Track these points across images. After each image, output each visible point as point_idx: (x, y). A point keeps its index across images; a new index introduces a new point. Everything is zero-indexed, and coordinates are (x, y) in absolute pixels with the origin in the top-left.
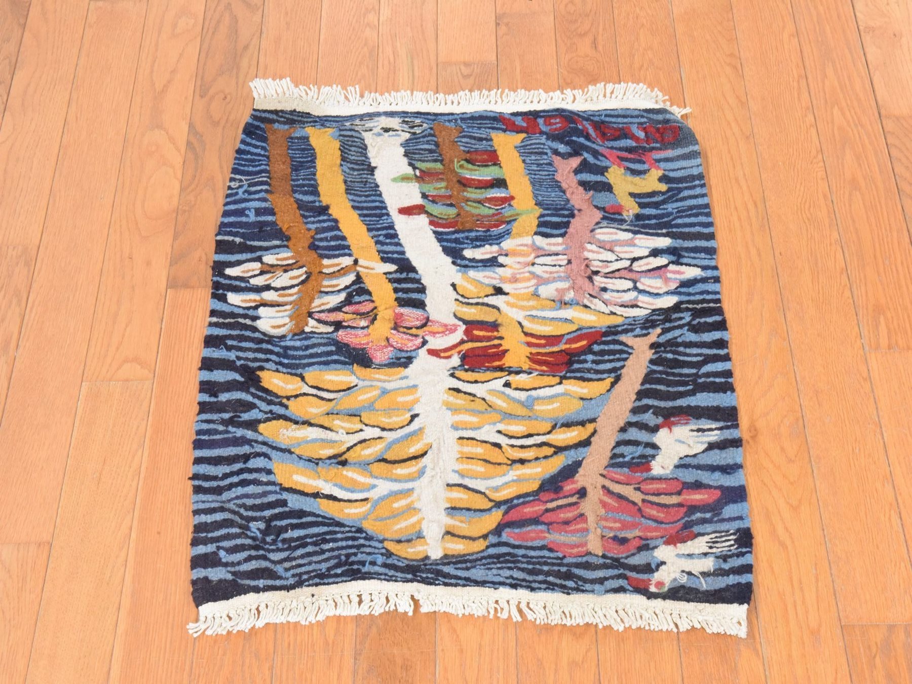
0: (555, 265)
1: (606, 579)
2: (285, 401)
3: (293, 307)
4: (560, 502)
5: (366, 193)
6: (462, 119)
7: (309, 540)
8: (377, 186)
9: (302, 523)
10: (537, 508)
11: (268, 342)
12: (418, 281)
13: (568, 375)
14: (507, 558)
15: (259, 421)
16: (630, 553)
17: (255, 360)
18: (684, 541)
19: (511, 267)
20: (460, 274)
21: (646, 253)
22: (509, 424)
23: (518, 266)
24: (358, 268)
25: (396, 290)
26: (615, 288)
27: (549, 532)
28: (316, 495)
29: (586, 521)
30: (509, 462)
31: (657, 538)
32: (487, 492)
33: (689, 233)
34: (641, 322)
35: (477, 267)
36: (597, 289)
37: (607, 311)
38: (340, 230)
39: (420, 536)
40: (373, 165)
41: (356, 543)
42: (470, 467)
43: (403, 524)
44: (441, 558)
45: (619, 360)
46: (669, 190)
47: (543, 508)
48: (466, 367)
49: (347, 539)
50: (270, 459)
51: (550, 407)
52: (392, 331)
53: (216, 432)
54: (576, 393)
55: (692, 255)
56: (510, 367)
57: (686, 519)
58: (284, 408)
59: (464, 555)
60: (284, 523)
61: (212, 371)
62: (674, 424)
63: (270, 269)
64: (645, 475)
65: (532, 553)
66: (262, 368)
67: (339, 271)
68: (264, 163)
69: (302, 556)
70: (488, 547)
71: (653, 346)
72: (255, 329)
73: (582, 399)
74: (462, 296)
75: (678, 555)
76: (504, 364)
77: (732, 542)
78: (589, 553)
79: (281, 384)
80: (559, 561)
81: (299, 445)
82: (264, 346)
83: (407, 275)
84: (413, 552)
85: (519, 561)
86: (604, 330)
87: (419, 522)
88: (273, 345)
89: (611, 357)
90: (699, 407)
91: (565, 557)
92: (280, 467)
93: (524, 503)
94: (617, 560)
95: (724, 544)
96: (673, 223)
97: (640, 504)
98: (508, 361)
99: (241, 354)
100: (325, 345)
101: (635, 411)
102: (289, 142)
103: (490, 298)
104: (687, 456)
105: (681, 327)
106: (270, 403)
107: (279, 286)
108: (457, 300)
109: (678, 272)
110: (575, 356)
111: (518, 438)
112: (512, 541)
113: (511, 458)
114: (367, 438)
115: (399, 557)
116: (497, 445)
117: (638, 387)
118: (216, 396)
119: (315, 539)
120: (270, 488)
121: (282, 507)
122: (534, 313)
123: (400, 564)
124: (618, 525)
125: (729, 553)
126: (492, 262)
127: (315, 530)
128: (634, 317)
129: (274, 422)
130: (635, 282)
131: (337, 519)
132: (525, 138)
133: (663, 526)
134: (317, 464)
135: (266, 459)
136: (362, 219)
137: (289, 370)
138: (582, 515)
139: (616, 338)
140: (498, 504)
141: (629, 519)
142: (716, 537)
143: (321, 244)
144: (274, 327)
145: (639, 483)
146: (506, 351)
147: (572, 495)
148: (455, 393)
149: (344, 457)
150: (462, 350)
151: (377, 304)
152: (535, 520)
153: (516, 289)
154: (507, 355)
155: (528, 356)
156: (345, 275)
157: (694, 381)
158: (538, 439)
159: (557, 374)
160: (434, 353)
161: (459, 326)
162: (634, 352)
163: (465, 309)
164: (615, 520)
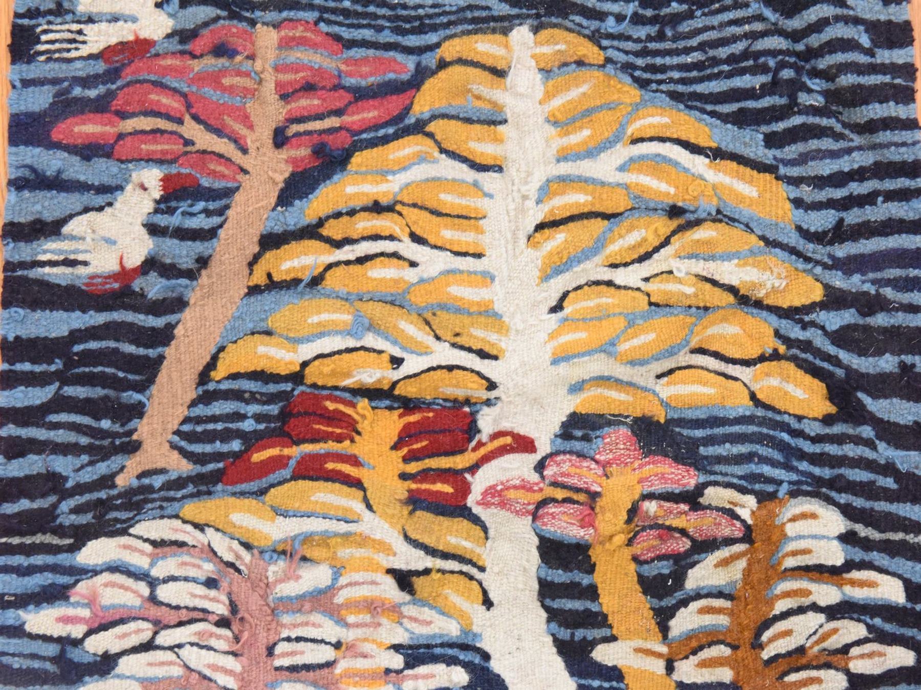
0: (299, 639)
2: (782, 349)
3: (779, 564)
4: (317, 125)
7: (726, 68)
9: (738, 101)
10: (356, 118)
11: (819, 481)
12: (553, 615)
13: (288, 387)
14: (408, 26)
15: (822, 306)
16: (212, 27)
17: (839, 440)
18: (123, 46)
19: (380, 645)
20: (475, 629)
22: (396, 282)
23: (367, 647)
24: (664, 649)
25: (592, 592)
26: (191, 585)
27: (340, 71)
28: (717, 154)
29: (279, 85)
30: (398, 207)
31: (165, 55)
32: (436, 154)
34: (150, 506)
35: (442, 645)
36: (224, 584)
37: (210, 531)
39: (546, 72)
41: (649, 60)
42: (464, 202)
43: (574, 93)
44: (511, 29)
45: (198, 420)
47: (347, 119)
48: (467, 409)
49: (663, 69)
50: (799, 228)
51: (325, 317)
52: (599, 489)
53: (894, 283)
54: (278, 345)
55: (36, 664)
56: (390, 408)
57: (114, 87)
58: (782, 332)
59: (476, 32)
60: (766, 102)
62: (115, 277)
63: (829, 658)
64: (174, 169)
65: (367, 34)
66: (828, 420)
67: (701, 648)
69: (735, 39)
70: (438, 45)
71: (133, 448)
72: (847, 511)
73: (268, 333)
74: (471, 578)
75: (134, 20)
76: (401, 416)
77: (44, 38)
78: (276, 26)
79: (790, 388)
80: (326, 16)
81: (751, 252)
82: (826, 473)
83: (573, 635)
84: (559, 42)
85: (388, 19)
86: (220, 487)
87: (549, 96)
88: (810, 475)
89: (211, 426)
90: (66, 310)
91: (316, 23)
92: (780, 212)
93: (376, 127)
94: (234, 15)
95: (57, 36)
97: (187, 118)
98: (392, 423)
99: (868, 454)
100: (720, 460)
101: (179, 304)
103: (421, 568)
104: (100, 209)
105: (81, 489)
106: (807, 346)
107: (811, 614)
108: (482, 569)
109: (66, 620)
110: (275, 429)
111: (382, 254)
112: (400, 57)
113: (396, 216)
114: (637, 265)
115: (579, 33)
116: (417, 239)
117: (169, 352)
118: (903, 367)
119: (716, 70)
120: (795, 172)
121: (774, 133)
122: (343, 527)
123: (578, 19)
124: (226, 81)
125: (51, 18)
126: (415, 655)
127: (715, 87)
128: (162, 517)
129: (797, 303)
130: (153, 599)
131: (682, 106)
133: (153, 78)
134: (719, 212)
135: (805, 227)
137: (778, 418)
138: (285, 97)
139: (199, 469)
140: (419, 128)
141: (208, 91)
142: (69, 50)
144: (814, 516)
145: (186, 153)
146: (395, 447)
147: (298, 135)
148: (487, 349)
149: (674, 224)
150: (474, 450)
151: (627, 552)
152: (361, 95)
153: (373, 583)
154: (396, 439)
155: (359, 433)
156: (690, 636)
157: (70, 363)
158: (348, 253)
159: (308, 390)
160: (524, 444)
161: (478, 503)
162: (170, 437)
163: (467, 544)
164: (230, 90)
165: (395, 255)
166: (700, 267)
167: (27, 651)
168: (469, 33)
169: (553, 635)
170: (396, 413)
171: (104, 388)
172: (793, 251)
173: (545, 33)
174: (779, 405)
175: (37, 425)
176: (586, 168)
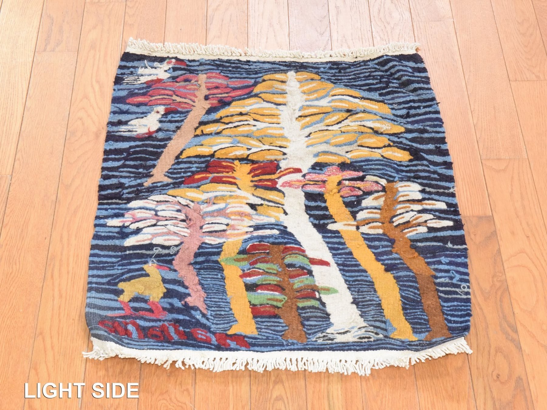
0: (212, 223)
1: (198, 66)
2: (392, 144)
3: (397, 199)
4: (220, 96)
5: (357, 283)
6: (282, 345)
7: (363, 79)
8: (349, 288)
9: (368, 86)
10: (233, 94)
11: (410, 177)
12: (311, 216)
13: (209, 159)
14: (251, 73)
15: (404, 132)
16: (183, 75)
17: (416, 165)
18: (153, 81)
19: (244, 226)
20: (281, 220)
21: (144, 230)
22: (248, 131)
24: (355, 223)
25: (326, 209)
26: (171, 212)
27: (228, 84)
28: (362, 98)
29: (207, 87)
30: (249, 114)
31: (168, 82)
32: (262, 102)
33: (109, 251)
34: (156, 191)
35: (268, 225)
36: (184, 211)
37: (178, 198)
38: (373, 253)
39: (301, 82)
40: (354, 306)
41: (336, 78)
42: (272, 112)
43: (310, 86)
44: (287, 72)
45: (175, 169)
46: (116, 284)
47: (230, 94)
48: (276, 162)
49: (341, 80)
50: (394, 115)
51: (221, 140)
52: (326, 180)
53: (430, 126)
54: (205, 148)
55: (111, 234)
56: (247, 163)
57: (149, 90)
58: (391, 139)
59: (275, 73)
60: (378, 86)
61: (444, 161)
62: (146, 134)
63: (420, 224)
64: (169, 107)
65: (237, 75)
66: (410, 161)
67: (370, 223)
68: (446, 308)
69: (366, 72)
70: (262, 77)
71: (150, 176)
72: (421, 184)
73: (202, 145)
74: (279, 207)
75: (157, 75)
76: (250, 166)
77: (126, 79)
78: (206, 74)
79: (396, 154)
80: (223, 71)
81: (377, 120)
82: (412, 175)
83: (319, 222)
84: (304, 75)
85: (245, 72)
86: (183, 185)
87: (302, 87)
88: (406, 176)
89: (179, 170)
90: (128, 142)
91: (220, 73)
92: (386, 111)
93: (241, 96)
94: (190, 73)
95: (130, 79)
96: (120, 259)
97: (174, 95)
98: (248, 167)
99: (426, 168)
100: (371, 169)
101: (169, 139)
102: (430, 328)
103: (259, 203)
105: (130, 187)
106: (401, 143)
107: (411, 212)
108: (283, 205)
109: (123, 221)
110: (203, 170)
111: (243, 125)
112: (249, 80)
113: (248, 116)
114: (336, 125)
115: (311, 73)
116: (256, 120)
117: (165, 150)
118: (436, 147)
119: (360, 79)
120: (391, 102)
121: (382, 93)
122: (229, 193)
123: (311, 69)
124: (188, 87)
126: (258, 228)
127: (360, 83)
128: (161, 194)
129: (396, 132)
130: (156, 215)
131: (349, 88)
132: (229, 330)
133: (163, 87)
134: (364, 111)
135: (396, 114)
136: (358, 263)
137: (392, 161)
138: (209, 89)
139: (175, 181)
140: (256, 95)
141: (181, 90)
142: (134, 82)
143: (386, 243)
144: (409, 186)
145: (174, 103)
146: (249, 173)
147: (213, 97)
148: (282, 146)
149: (349, 114)
150: (279, 173)
151: (338, 195)
152: (234, 89)
153: (242, 207)
154: (249, 171)
155: (235, 171)
156: (364, 220)
157: (129, 154)
158: (230, 125)
159: (216, 160)
160: (298, 171)
161: (281, 186)
162: (164, 173)
163: (278, 198)
164: (190, 89)
165: (248, 124)
166: (359, 123)
167: (108, 231)
168: (273, 73)
169: (312, 222)
170: (249, 165)
171: (140, 161)
172: (392, 120)
173: (299, 73)
174: (391, 158)
175: (115, 171)
176: (316, 103)
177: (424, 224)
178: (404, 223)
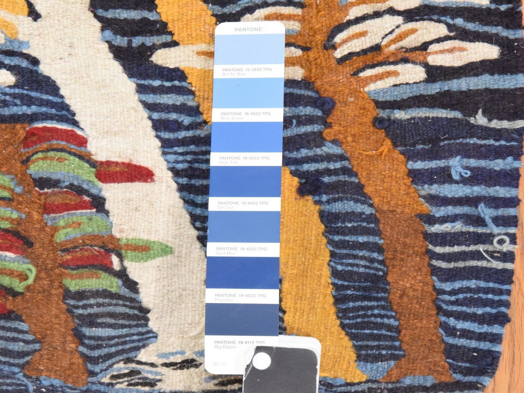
12: (107, 24)
20: (21, 37)
25: (149, 4)
83: (130, 42)
107: (387, 18)
143: (308, 110)
169: (108, 42)
177: (418, 56)
178: (364, 52)
